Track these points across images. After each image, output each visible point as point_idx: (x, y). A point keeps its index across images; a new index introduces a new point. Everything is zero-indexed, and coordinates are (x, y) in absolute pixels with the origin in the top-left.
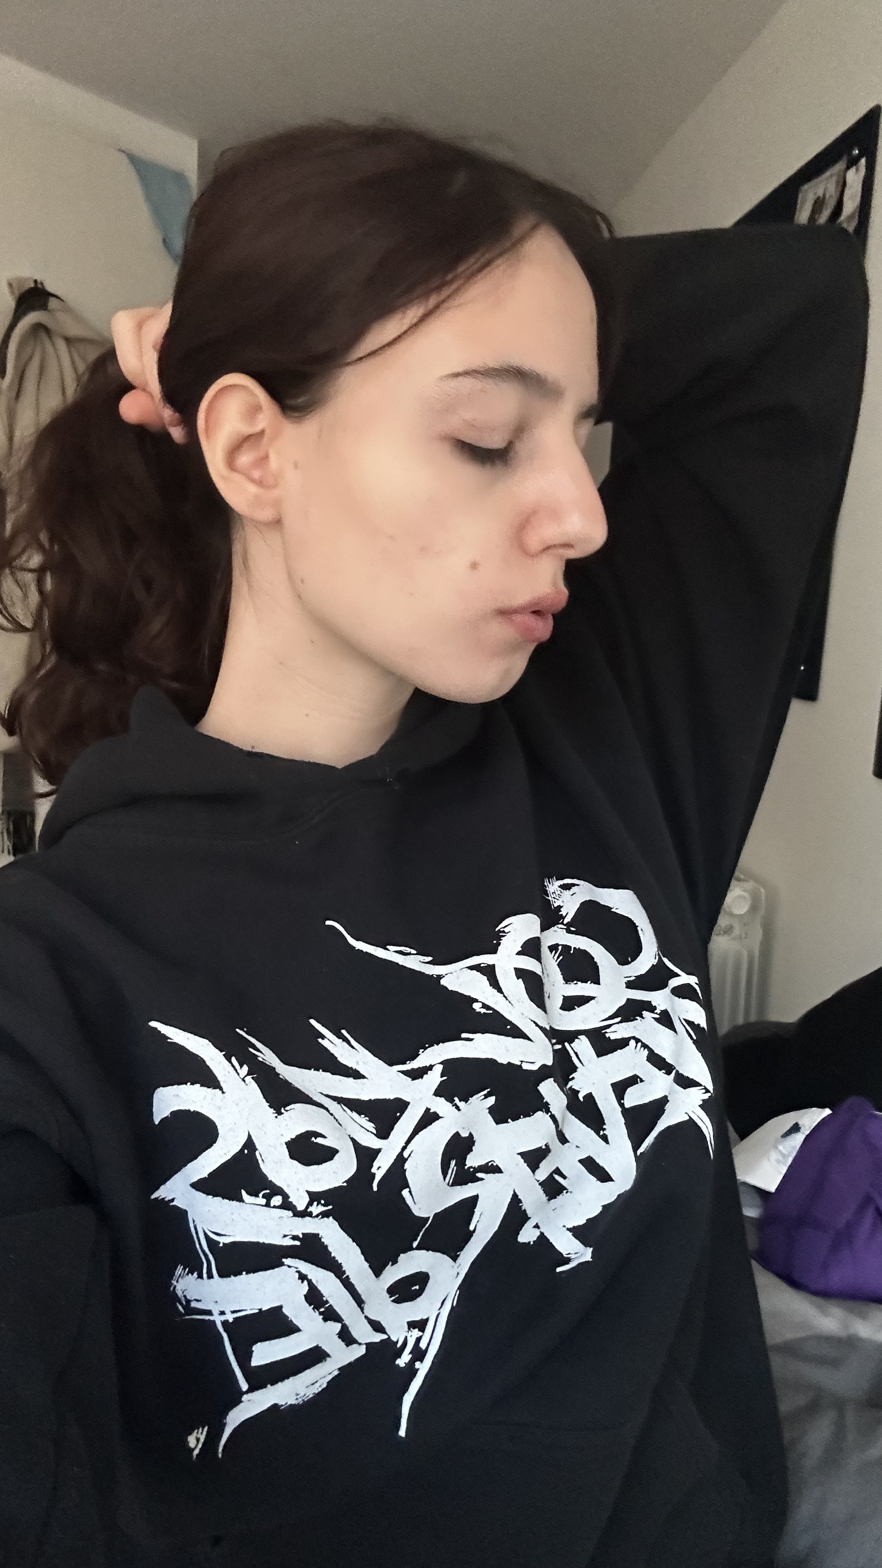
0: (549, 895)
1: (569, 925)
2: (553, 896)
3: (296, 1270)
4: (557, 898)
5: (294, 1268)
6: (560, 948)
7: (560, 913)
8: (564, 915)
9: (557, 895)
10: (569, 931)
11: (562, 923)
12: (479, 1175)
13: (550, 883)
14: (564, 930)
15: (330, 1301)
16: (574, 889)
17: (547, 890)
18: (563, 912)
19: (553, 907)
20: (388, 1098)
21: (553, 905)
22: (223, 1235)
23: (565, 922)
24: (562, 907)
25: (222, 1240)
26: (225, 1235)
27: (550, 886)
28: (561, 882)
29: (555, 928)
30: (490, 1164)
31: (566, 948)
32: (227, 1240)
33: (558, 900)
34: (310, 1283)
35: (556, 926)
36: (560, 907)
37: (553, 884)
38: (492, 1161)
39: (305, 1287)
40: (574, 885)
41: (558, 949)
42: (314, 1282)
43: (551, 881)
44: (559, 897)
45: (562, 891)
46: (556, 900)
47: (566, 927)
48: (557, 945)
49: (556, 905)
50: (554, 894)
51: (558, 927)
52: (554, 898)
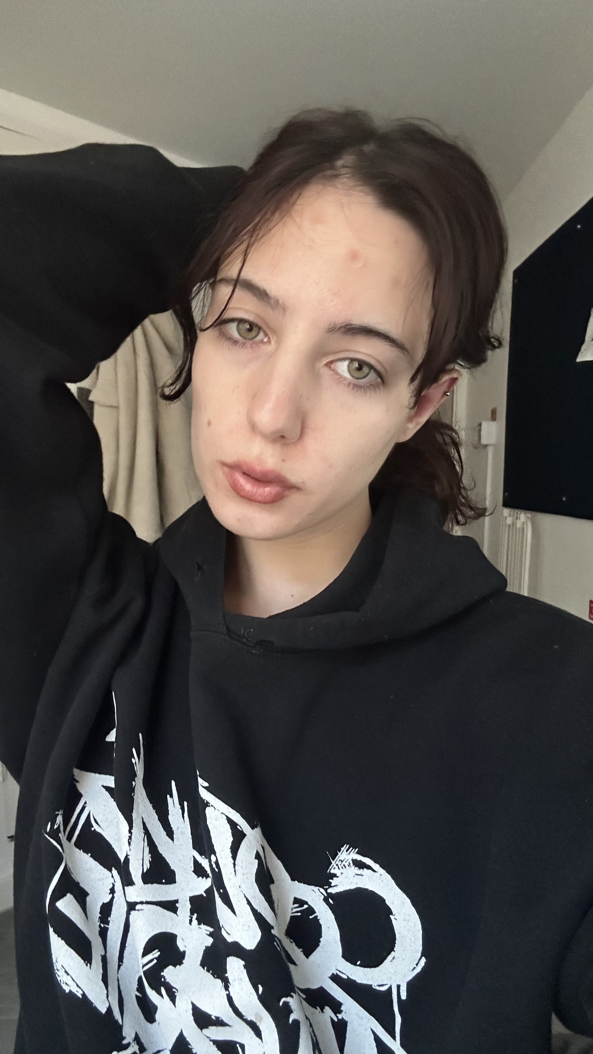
0: (336, 860)
1: (330, 895)
2: (337, 863)
3: (114, 883)
4: (340, 867)
5: (113, 881)
6: (306, 906)
7: (330, 881)
8: (332, 885)
9: (342, 865)
10: (326, 900)
11: (326, 890)
12: (163, 990)
13: (347, 851)
14: (323, 897)
15: (110, 924)
16: (365, 871)
17: (338, 854)
18: (334, 882)
19: (329, 870)
20: (170, 865)
21: (331, 869)
22: (98, 824)
23: (329, 891)
24: (337, 877)
25: (95, 827)
26: (100, 826)
27: (345, 853)
28: (359, 858)
29: (316, 889)
30: (174, 990)
31: (311, 910)
32: (98, 830)
33: (339, 868)
34: (113, 898)
35: (318, 888)
36: (335, 875)
37: (349, 854)
38: (177, 990)
39: (107, 899)
40: (369, 867)
41: (303, 906)
42: (115, 900)
43: (350, 850)
44: (342, 868)
45: (352, 864)
46: (337, 867)
47: (326, 895)
48: (307, 903)
49: (332, 871)
50: (340, 862)
51: (319, 890)
52: (337, 865)
